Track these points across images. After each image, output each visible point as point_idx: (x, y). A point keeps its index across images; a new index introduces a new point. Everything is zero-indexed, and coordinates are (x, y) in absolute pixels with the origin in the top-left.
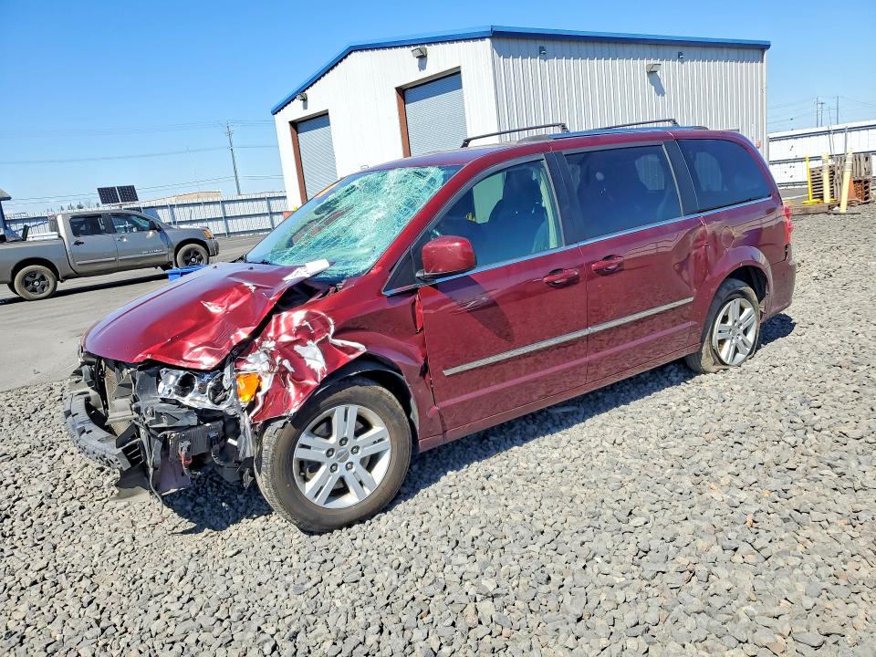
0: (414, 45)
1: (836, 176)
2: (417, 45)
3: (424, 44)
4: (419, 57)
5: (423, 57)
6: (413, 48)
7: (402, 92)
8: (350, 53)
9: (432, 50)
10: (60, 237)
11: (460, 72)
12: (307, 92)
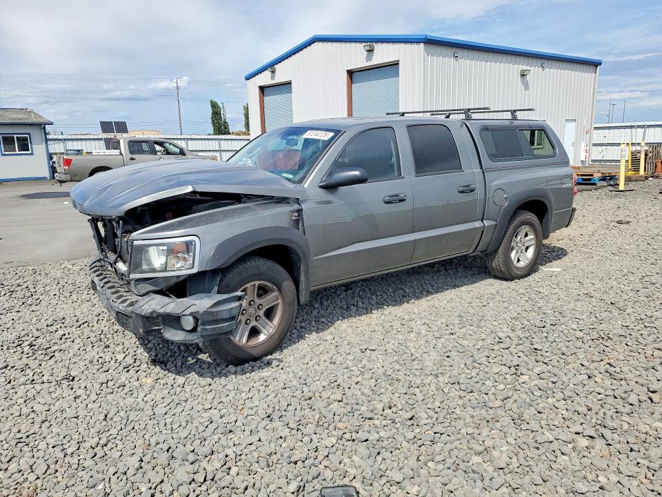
0: (365, 42)
1: (648, 157)
2: (367, 42)
3: (373, 42)
4: (368, 51)
5: (371, 51)
6: (364, 44)
7: (351, 73)
8: (313, 43)
9: (378, 47)
10: (121, 154)
11: (398, 64)
12: (275, 66)
